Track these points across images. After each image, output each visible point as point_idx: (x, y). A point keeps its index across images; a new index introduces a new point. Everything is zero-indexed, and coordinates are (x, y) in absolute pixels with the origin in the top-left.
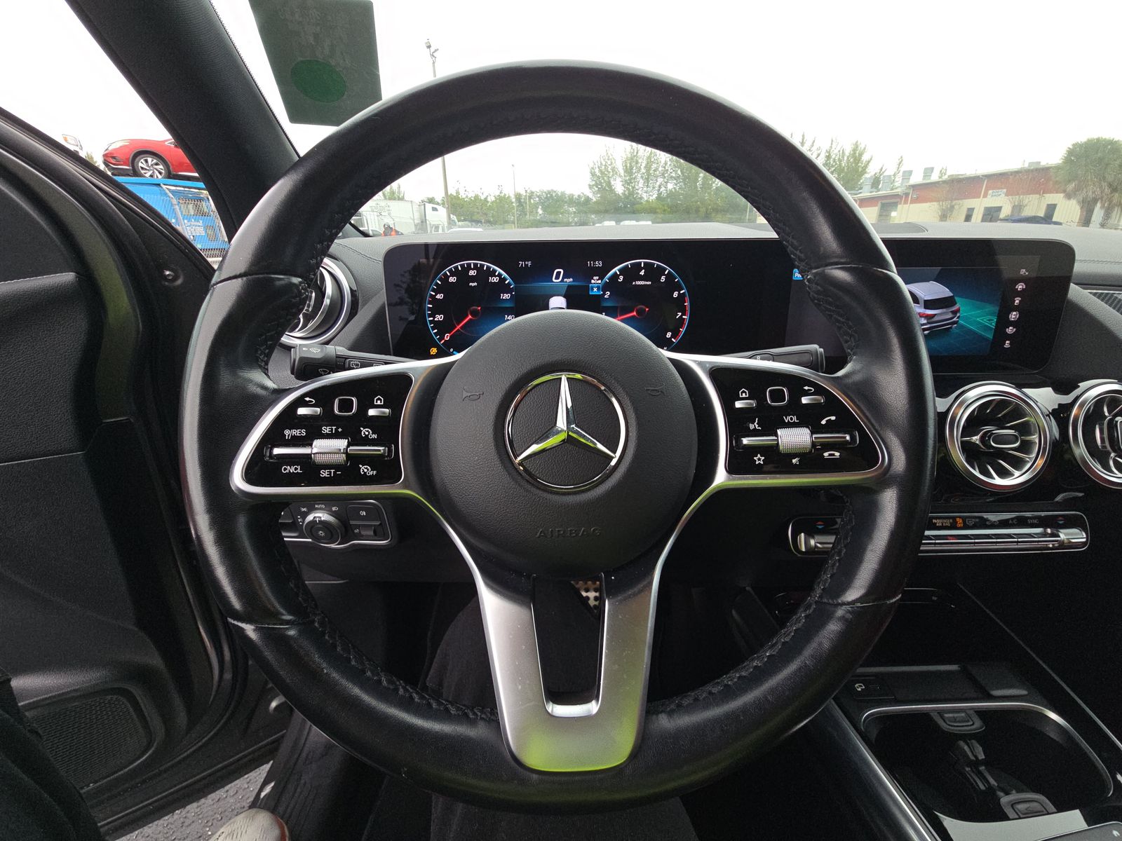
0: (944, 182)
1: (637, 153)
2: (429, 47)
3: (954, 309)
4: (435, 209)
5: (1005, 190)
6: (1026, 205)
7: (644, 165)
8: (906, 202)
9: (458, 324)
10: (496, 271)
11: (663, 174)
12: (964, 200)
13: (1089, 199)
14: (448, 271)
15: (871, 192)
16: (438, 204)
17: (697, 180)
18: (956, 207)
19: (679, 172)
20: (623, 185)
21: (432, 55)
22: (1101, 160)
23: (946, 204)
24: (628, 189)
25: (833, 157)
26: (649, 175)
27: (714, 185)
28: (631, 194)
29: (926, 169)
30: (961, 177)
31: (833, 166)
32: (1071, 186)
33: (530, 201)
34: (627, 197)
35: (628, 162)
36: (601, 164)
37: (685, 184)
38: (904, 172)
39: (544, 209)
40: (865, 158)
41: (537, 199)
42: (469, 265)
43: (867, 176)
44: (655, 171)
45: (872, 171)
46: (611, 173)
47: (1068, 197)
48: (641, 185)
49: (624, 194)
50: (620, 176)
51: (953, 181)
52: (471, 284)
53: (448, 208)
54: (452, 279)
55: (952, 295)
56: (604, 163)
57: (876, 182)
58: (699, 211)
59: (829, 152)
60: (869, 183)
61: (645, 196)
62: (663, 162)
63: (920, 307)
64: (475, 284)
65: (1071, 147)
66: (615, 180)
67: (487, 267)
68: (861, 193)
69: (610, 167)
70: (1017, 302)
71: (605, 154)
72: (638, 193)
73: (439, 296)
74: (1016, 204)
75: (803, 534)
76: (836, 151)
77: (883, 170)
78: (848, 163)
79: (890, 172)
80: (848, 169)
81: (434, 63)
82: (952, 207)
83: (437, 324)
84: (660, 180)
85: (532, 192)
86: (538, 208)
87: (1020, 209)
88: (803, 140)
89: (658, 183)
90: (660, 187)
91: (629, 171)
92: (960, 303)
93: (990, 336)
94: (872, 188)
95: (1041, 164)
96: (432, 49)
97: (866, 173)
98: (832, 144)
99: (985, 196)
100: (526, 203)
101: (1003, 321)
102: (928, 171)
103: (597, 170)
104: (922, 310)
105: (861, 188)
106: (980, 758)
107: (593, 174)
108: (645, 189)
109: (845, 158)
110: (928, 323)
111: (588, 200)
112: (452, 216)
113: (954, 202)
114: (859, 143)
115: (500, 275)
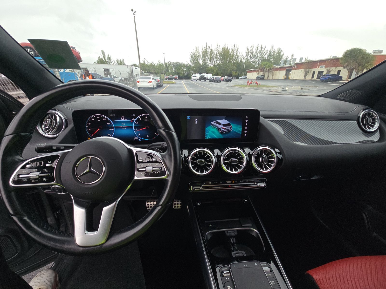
0: (306, 63)
1: (207, 50)
2: (132, 11)
3: (231, 126)
4: (136, 68)
5: (325, 66)
6: (331, 71)
7: (209, 54)
8: (294, 69)
9: (96, 131)
10: (105, 117)
11: (216, 58)
12: (312, 69)
13: (351, 69)
14: (91, 117)
15: (283, 65)
16: (137, 66)
17: (227, 60)
18: (310, 71)
19: (221, 57)
20: (202, 61)
21: (134, 14)
22: (356, 55)
23: (307, 70)
24: (204, 62)
25: (272, 53)
26: (211, 58)
27: (233, 62)
28: (205, 64)
29: (300, 58)
30: (311, 61)
31: (271, 56)
32: (345, 65)
33: (170, 66)
34: (203, 65)
35: (204, 53)
36: (194, 54)
37: (223, 61)
38: (294, 59)
39: (175, 69)
40: (282, 54)
41: (173, 65)
42: (97, 115)
43: (282, 60)
44: (213, 56)
45: (284, 58)
46: (198, 57)
47: (344, 68)
48: (208, 61)
49: (202, 64)
50: (201, 58)
51: (309, 62)
52: (98, 121)
53: (140, 68)
54: (93, 119)
55: (229, 123)
56: (195, 53)
57: (285, 62)
58: (228, 70)
59: (270, 51)
60: (283, 62)
61: (209, 65)
62: (216, 53)
63: (222, 126)
64: (100, 120)
65: (346, 52)
66: (199, 59)
67: (102, 116)
68: (280, 65)
69: (198, 55)
70: (246, 124)
71: (196, 50)
72: (207, 64)
73: (89, 124)
74: (328, 70)
75: (192, 186)
76: (272, 51)
77: (288, 58)
78: (276, 55)
79: (289, 59)
80: (276, 57)
81: (134, 17)
82: (308, 71)
83: (89, 131)
84: (215, 60)
85: (171, 63)
86: (173, 68)
87: (329, 72)
88: (262, 47)
89: (214, 61)
90: (215, 62)
91: (204, 56)
92: (232, 125)
93: (241, 133)
94: (284, 64)
95: (337, 57)
96: (134, 12)
97: (282, 59)
98: (271, 49)
99: (318, 68)
100: (169, 67)
101: (243, 130)
102: (301, 59)
103: (193, 56)
104: (222, 127)
105: (280, 64)
106: (234, 242)
107: (192, 57)
108: (210, 62)
109: (275, 54)
110: (224, 130)
111: (190, 66)
112: (142, 71)
113: (309, 69)
114: (280, 48)
115: (106, 118)
